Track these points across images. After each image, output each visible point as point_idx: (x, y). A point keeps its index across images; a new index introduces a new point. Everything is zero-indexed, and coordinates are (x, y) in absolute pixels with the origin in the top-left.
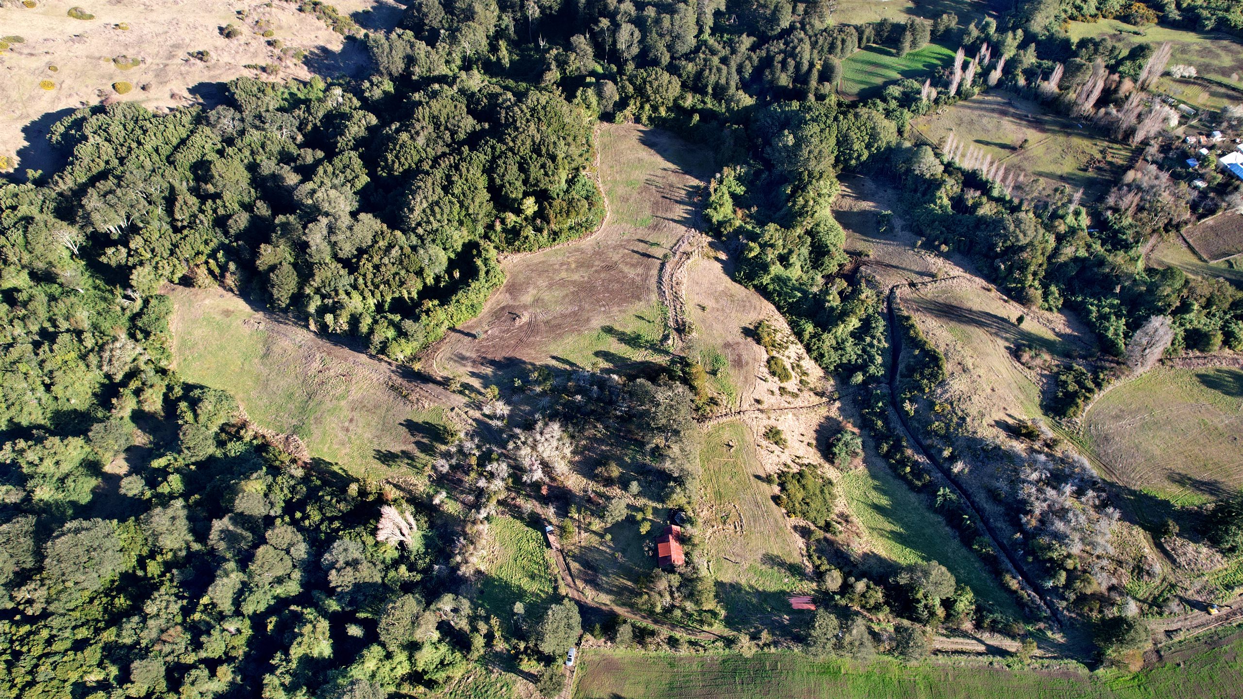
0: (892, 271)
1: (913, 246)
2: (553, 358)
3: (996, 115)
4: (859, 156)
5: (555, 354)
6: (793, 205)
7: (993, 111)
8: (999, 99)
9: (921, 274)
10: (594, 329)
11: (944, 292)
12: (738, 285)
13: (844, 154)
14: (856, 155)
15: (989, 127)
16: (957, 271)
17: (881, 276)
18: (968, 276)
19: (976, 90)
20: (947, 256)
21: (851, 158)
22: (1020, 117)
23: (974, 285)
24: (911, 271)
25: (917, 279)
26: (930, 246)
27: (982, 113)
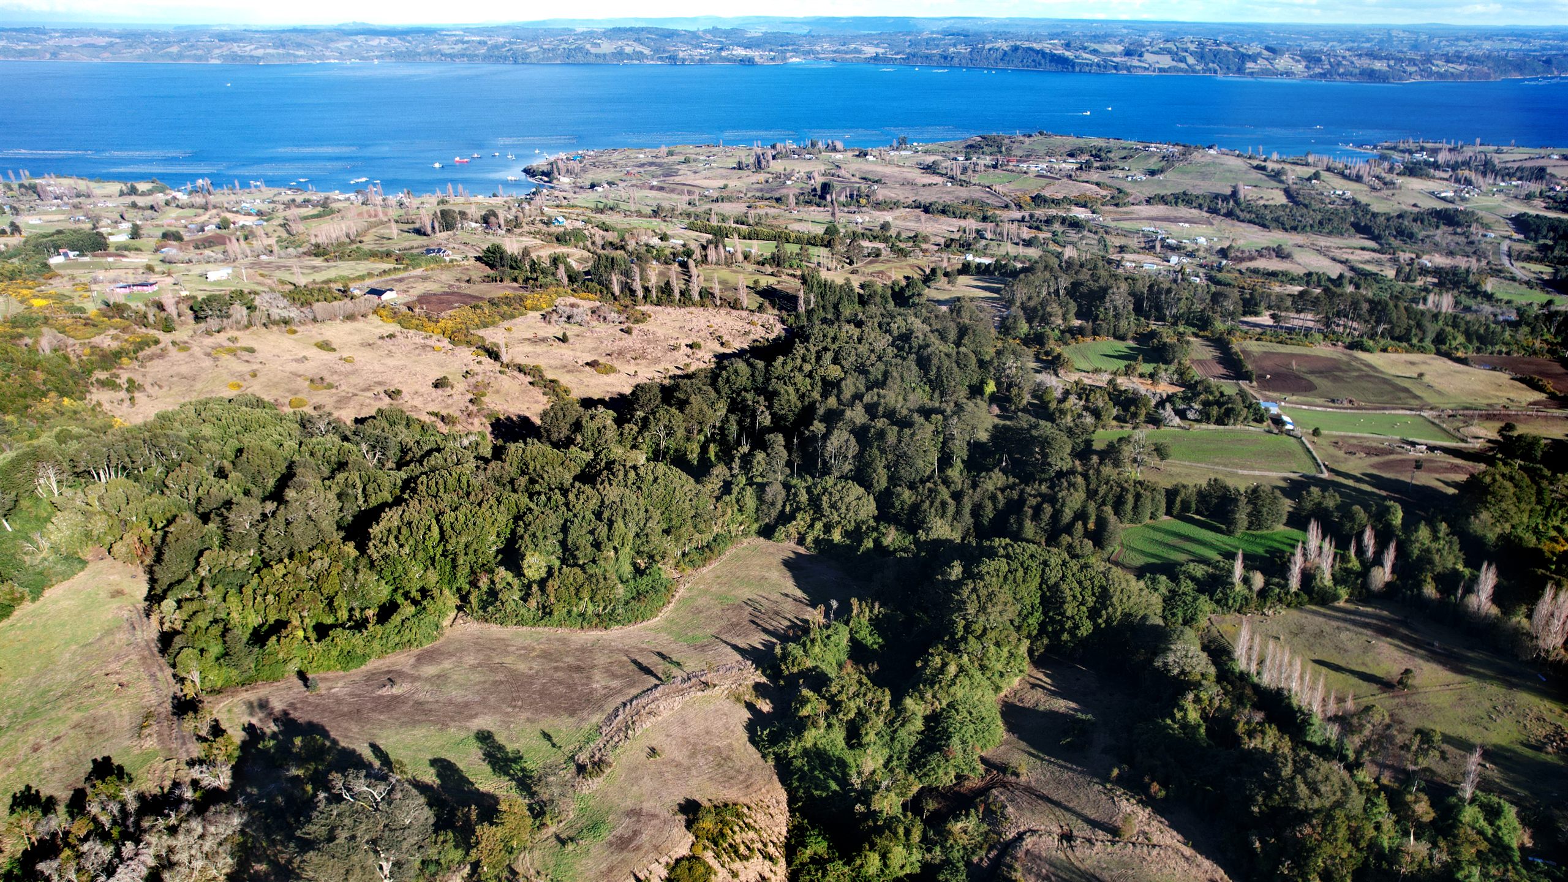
0: (1043, 806)
1: (1105, 779)
2: (375, 748)
3: (1369, 632)
4: (1076, 627)
5: (382, 744)
6: (924, 668)
7: (1366, 626)
8: (1385, 613)
9: (1094, 824)
10: (467, 729)
11: (1126, 865)
12: (752, 749)
13: (1052, 621)
14: (1069, 624)
15: (1350, 645)
16: (1170, 838)
17: (1019, 808)
18: (1188, 851)
19: (1343, 592)
20: (1160, 808)
21: (1063, 630)
22: (1417, 644)
23: (1194, 871)
24: (1079, 815)
25: (1081, 830)
26: (1135, 787)
27: (1341, 624)
